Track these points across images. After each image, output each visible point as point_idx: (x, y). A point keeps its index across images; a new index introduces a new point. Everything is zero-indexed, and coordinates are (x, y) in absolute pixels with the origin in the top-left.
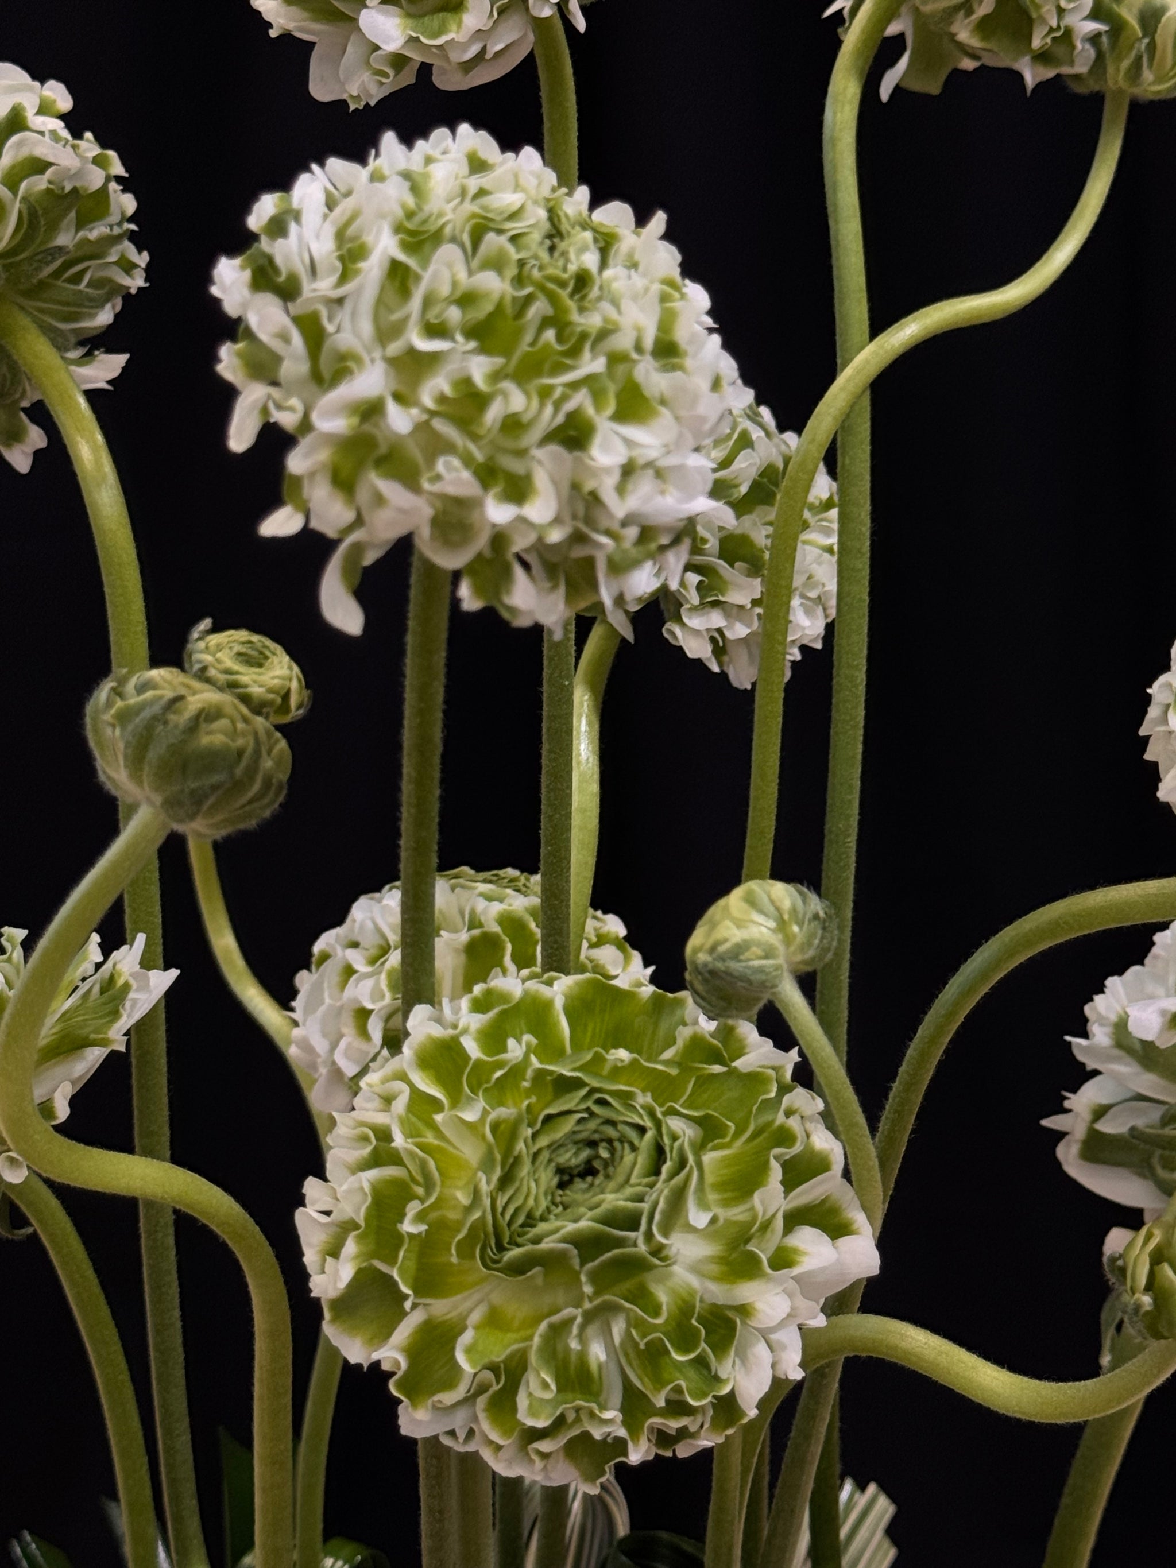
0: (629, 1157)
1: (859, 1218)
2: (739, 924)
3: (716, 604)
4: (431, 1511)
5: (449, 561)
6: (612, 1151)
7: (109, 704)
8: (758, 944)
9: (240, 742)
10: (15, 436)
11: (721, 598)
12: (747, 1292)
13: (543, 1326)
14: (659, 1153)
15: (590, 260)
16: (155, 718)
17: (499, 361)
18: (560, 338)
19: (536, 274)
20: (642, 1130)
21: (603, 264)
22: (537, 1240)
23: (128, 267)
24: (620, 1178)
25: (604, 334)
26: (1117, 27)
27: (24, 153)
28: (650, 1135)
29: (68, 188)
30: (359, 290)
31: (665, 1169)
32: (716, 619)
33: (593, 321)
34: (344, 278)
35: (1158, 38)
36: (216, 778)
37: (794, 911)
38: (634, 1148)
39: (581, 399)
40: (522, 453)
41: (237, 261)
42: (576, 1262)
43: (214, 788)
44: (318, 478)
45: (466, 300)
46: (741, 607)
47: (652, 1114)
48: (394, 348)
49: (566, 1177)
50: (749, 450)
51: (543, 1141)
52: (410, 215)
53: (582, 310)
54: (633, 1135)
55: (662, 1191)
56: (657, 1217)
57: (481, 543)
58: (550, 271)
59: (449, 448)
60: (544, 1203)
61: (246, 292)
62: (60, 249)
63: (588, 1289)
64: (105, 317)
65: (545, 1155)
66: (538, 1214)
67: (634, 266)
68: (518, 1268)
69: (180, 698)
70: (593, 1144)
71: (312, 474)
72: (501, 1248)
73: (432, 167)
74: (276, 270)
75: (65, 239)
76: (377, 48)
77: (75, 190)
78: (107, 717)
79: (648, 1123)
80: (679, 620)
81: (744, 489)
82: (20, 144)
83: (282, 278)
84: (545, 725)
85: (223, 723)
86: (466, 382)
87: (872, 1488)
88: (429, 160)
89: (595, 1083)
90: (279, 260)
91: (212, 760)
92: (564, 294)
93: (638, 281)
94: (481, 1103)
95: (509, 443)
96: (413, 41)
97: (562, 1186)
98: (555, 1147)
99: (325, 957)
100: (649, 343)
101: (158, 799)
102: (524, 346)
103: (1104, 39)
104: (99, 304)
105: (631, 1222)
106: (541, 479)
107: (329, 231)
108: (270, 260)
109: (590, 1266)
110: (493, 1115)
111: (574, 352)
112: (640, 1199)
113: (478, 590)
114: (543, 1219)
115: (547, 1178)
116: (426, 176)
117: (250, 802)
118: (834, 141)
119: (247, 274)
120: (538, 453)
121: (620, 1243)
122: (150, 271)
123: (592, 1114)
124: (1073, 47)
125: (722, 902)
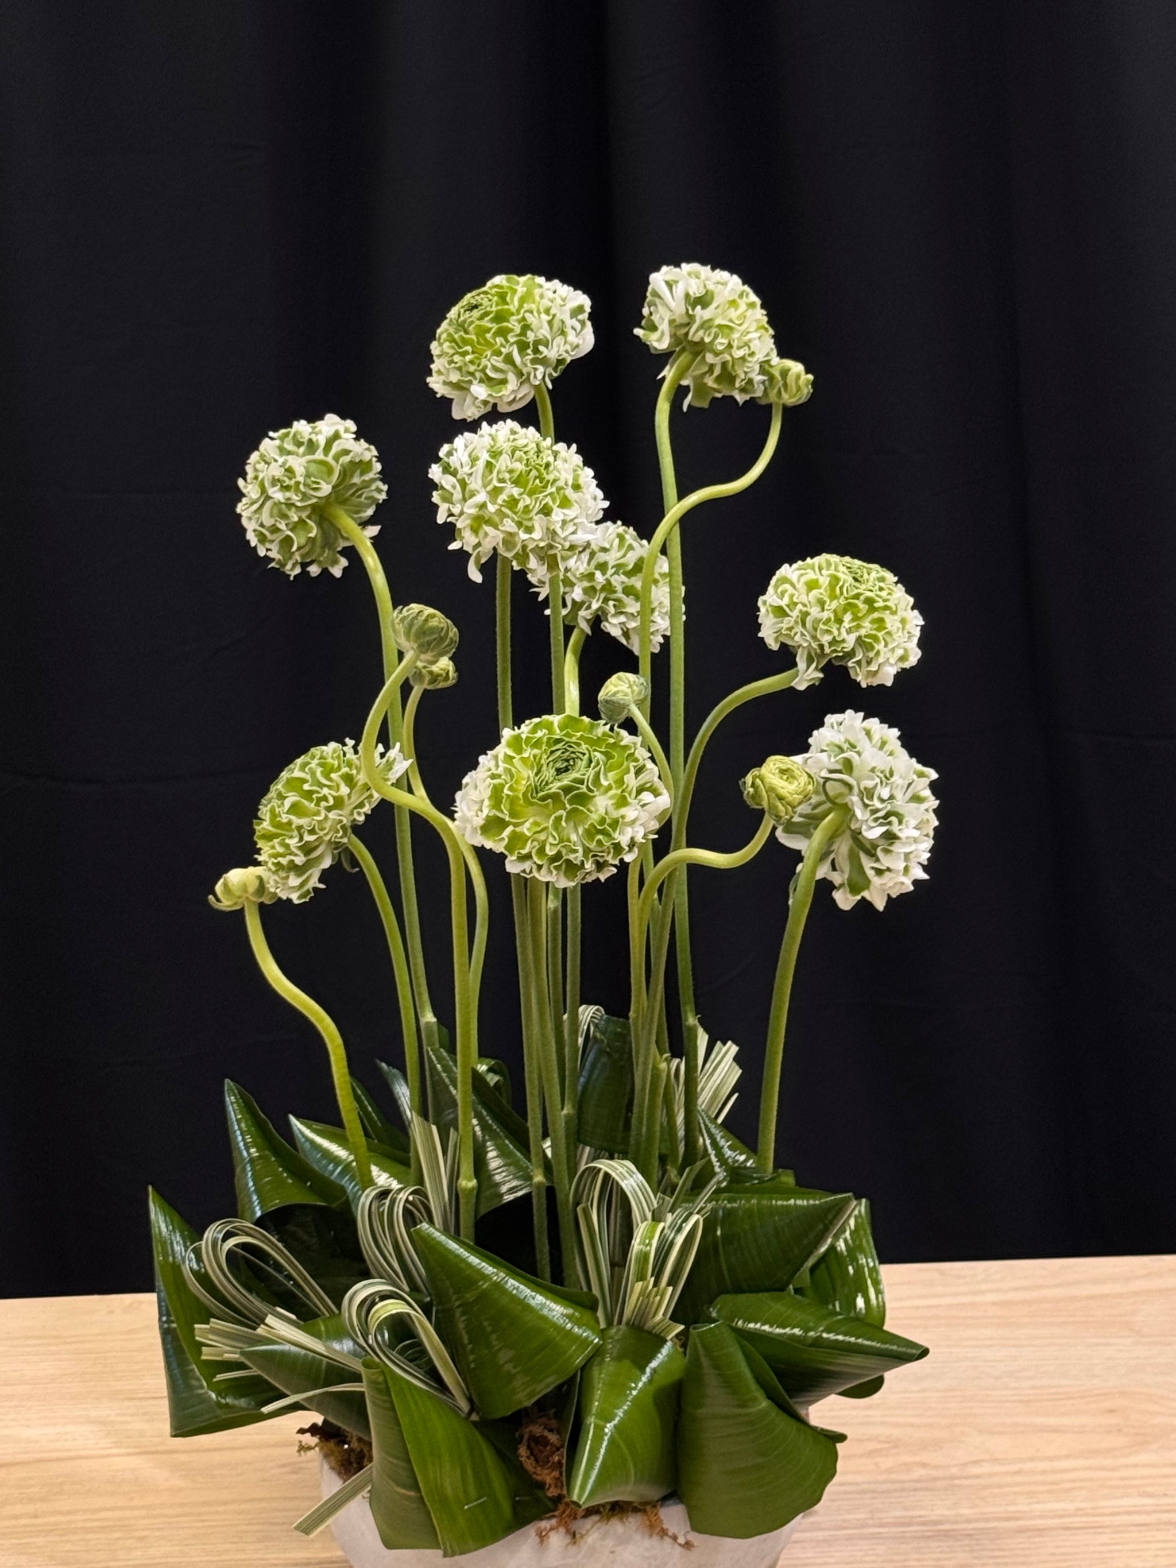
0: (580, 762)
1: (665, 791)
2: (615, 686)
3: (622, 613)
4: (520, 937)
5: (509, 555)
6: (574, 762)
7: (397, 617)
8: (622, 691)
9: (442, 625)
10: (335, 562)
11: (624, 610)
12: (623, 811)
13: (553, 817)
14: (591, 761)
15: (551, 459)
16: (413, 618)
17: (522, 490)
18: (541, 482)
19: (533, 463)
20: (584, 754)
21: (555, 460)
22: (550, 789)
23: (379, 491)
24: (577, 769)
25: (555, 481)
26: (772, 378)
27: (340, 448)
28: (587, 756)
29: (357, 460)
30: (477, 471)
31: (592, 765)
32: (622, 619)
33: (551, 477)
34: (472, 467)
35: (788, 381)
36: (434, 636)
37: (634, 682)
38: (582, 760)
39: (548, 500)
40: (531, 519)
41: (438, 465)
42: (563, 797)
43: (435, 639)
44: (467, 529)
45: (511, 472)
46: (632, 614)
47: (588, 749)
48: (489, 488)
49: (559, 771)
50: (632, 551)
51: (551, 759)
52: (492, 447)
53: (548, 474)
54: (581, 756)
55: (591, 772)
56: (590, 781)
57: (519, 547)
58: (537, 462)
59: (508, 516)
60: (551, 779)
61: (441, 474)
62: (355, 484)
63: (568, 806)
64: (370, 512)
65: (551, 764)
66: (550, 781)
67: (566, 461)
68: (543, 799)
69: (421, 611)
70: (567, 761)
71: (465, 528)
72: (537, 793)
73: (498, 433)
74: (451, 467)
75: (356, 480)
76: (477, 398)
77: (361, 461)
78: (397, 621)
79: (586, 752)
80: (607, 620)
81: (631, 567)
82: (339, 445)
83: (452, 469)
84: (552, 655)
85: (436, 619)
86: (512, 496)
87: (729, 1043)
88: (497, 431)
89: (567, 739)
90: (451, 464)
91: (433, 630)
92: (542, 469)
93: (566, 466)
94: (529, 750)
95: (525, 517)
96: (490, 395)
97: (557, 775)
98: (555, 761)
99: (467, 784)
100: (570, 483)
101: (415, 646)
102: (530, 486)
103: (767, 383)
104: (368, 506)
105: (582, 782)
106: (537, 526)
107: (466, 454)
108: (448, 464)
109: (568, 797)
110: (533, 752)
111: (545, 487)
112: (584, 775)
113: (519, 564)
114: (551, 783)
115: (553, 771)
116: (497, 436)
117: (447, 646)
118: (659, 427)
119: (441, 469)
120: (535, 518)
121: (578, 788)
122: (388, 493)
123: (567, 751)
124: (754, 387)
125: (609, 680)
